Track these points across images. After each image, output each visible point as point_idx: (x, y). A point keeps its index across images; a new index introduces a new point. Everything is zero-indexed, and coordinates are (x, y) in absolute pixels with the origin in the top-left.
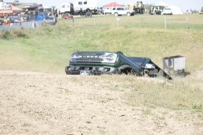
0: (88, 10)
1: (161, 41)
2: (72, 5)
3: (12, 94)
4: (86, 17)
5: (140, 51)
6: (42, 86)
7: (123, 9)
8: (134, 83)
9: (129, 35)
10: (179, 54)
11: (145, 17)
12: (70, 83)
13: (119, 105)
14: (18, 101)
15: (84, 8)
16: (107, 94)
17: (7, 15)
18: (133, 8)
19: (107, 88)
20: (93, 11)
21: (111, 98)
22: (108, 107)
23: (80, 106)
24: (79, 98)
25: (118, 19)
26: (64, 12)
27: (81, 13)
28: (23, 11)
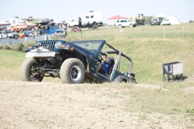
0: (94, 23)
1: (161, 48)
2: (80, 19)
3: (19, 104)
4: (93, 29)
5: (142, 58)
6: (47, 96)
7: (126, 21)
8: (133, 90)
9: (131, 45)
10: (177, 60)
11: (146, 27)
12: (73, 92)
13: (118, 112)
14: (25, 111)
15: (91, 21)
16: (107, 102)
17: (22, 30)
18: (135, 20)
19: (107, 96)
20: (99, 24)
21: (110, 105)
22: (108, 114)
23: (82, 113)
24: (81, 106)
25: (122, 30)
26: (73, 25)
27: (89, 26)
28: (37, 26)
